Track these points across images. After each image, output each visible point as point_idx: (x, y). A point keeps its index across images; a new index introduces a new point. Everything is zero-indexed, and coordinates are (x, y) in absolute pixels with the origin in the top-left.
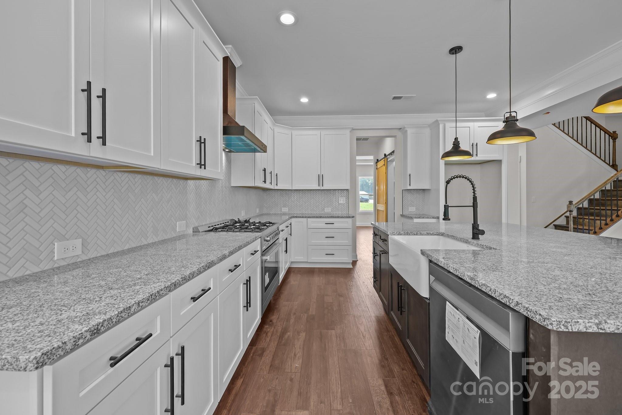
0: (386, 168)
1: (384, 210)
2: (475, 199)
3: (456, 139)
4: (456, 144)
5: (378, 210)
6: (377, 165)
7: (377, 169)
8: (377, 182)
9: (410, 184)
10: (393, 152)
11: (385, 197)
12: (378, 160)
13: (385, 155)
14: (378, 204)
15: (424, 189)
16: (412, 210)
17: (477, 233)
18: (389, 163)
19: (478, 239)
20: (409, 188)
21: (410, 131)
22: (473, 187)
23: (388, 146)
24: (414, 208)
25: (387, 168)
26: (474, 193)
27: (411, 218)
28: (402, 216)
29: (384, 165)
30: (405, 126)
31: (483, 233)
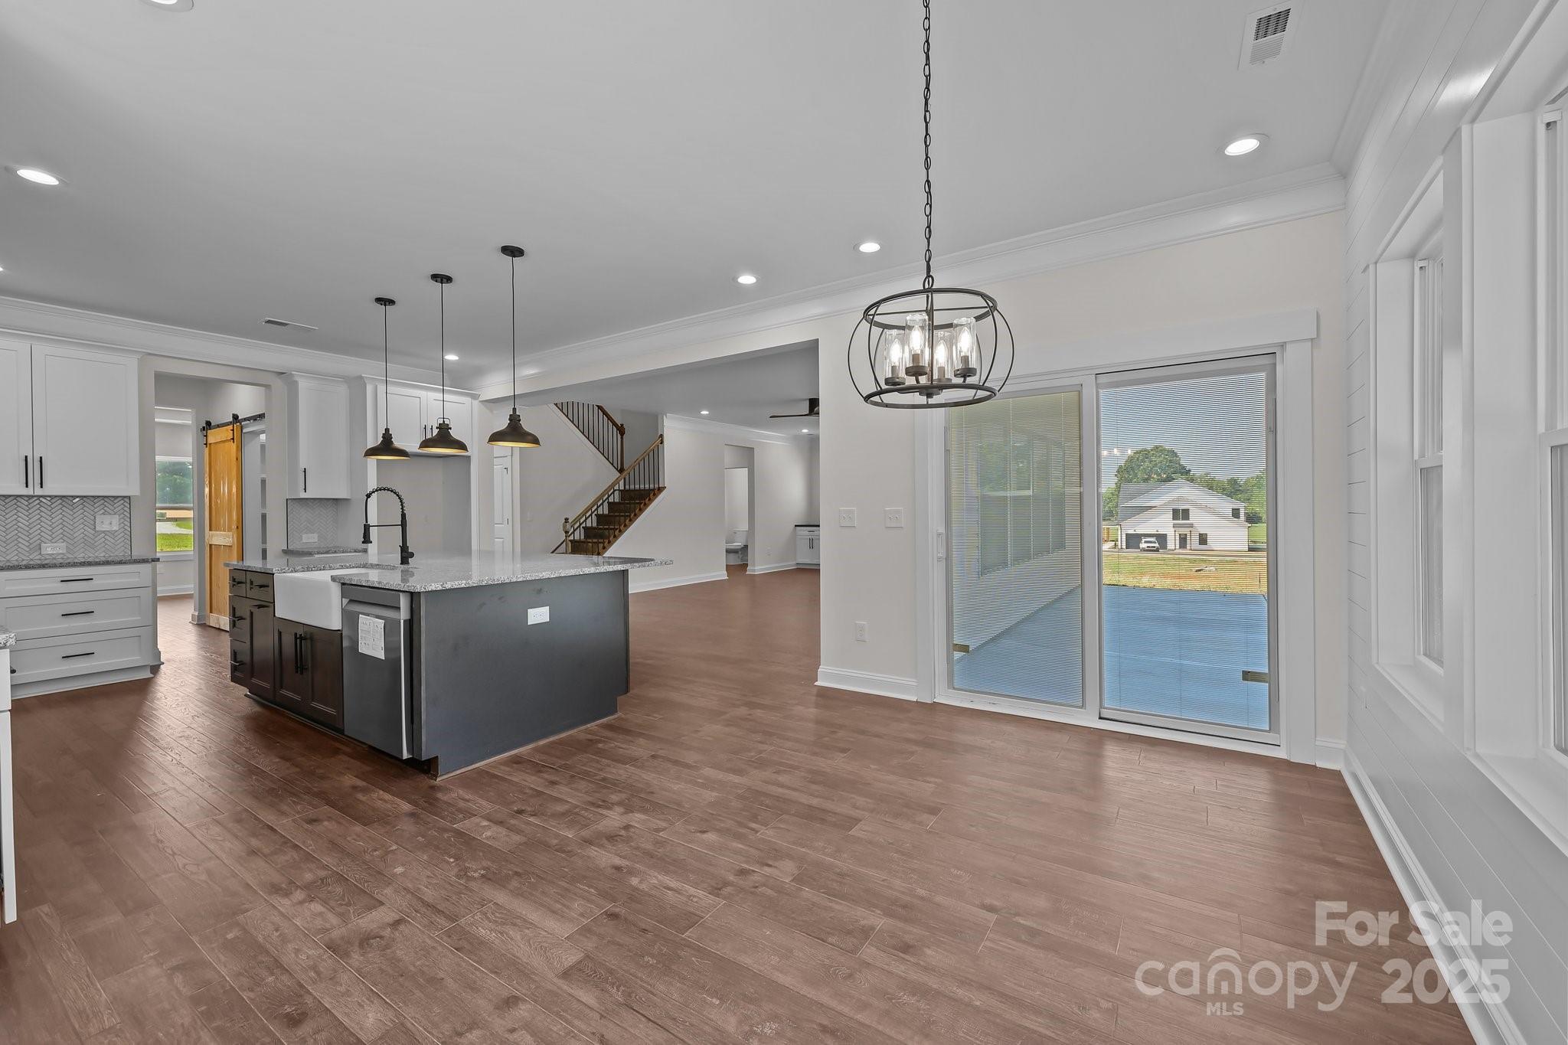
0: (237, 447)
1: (233, 542)
2: (403, 516)
3: (387, 430)
4: (387, 437)
5: (211, 545)
6: (206, 436)
7: (206, 444)
8: (207, 475)
9: (305, 489)
10: (261, 416)
11: (235, 514)
12: (208, 423)
13: (235, 417)
14: (210, 530)
15: (336, 499)
16: (309, 539)
17: (406, 556)
18: (246, 438)
19: (408, 563)
20: (303, 495)
21: (303, 384)
22: (401, 501)
23: (244, 400)
24: (316, 536)
25: (240, 448)
26: (402, 508)
27: (310, 554)
28: (287, 552)
29: (233, 439)
30: (293, 373)
31: (412, 555)
